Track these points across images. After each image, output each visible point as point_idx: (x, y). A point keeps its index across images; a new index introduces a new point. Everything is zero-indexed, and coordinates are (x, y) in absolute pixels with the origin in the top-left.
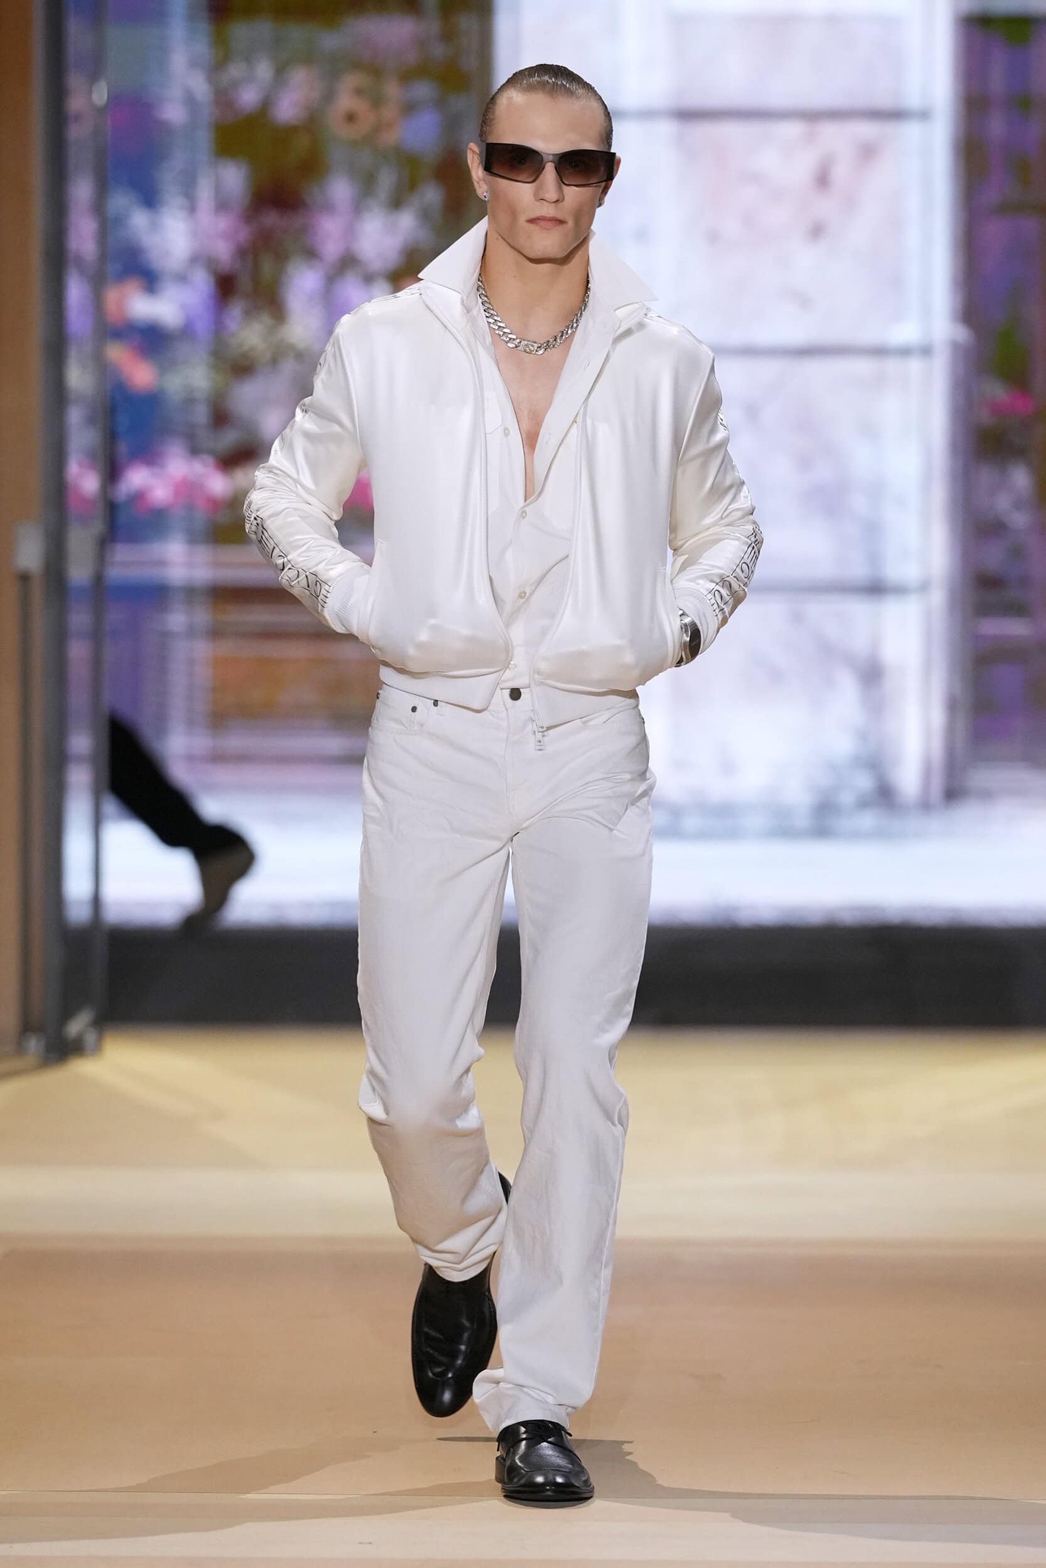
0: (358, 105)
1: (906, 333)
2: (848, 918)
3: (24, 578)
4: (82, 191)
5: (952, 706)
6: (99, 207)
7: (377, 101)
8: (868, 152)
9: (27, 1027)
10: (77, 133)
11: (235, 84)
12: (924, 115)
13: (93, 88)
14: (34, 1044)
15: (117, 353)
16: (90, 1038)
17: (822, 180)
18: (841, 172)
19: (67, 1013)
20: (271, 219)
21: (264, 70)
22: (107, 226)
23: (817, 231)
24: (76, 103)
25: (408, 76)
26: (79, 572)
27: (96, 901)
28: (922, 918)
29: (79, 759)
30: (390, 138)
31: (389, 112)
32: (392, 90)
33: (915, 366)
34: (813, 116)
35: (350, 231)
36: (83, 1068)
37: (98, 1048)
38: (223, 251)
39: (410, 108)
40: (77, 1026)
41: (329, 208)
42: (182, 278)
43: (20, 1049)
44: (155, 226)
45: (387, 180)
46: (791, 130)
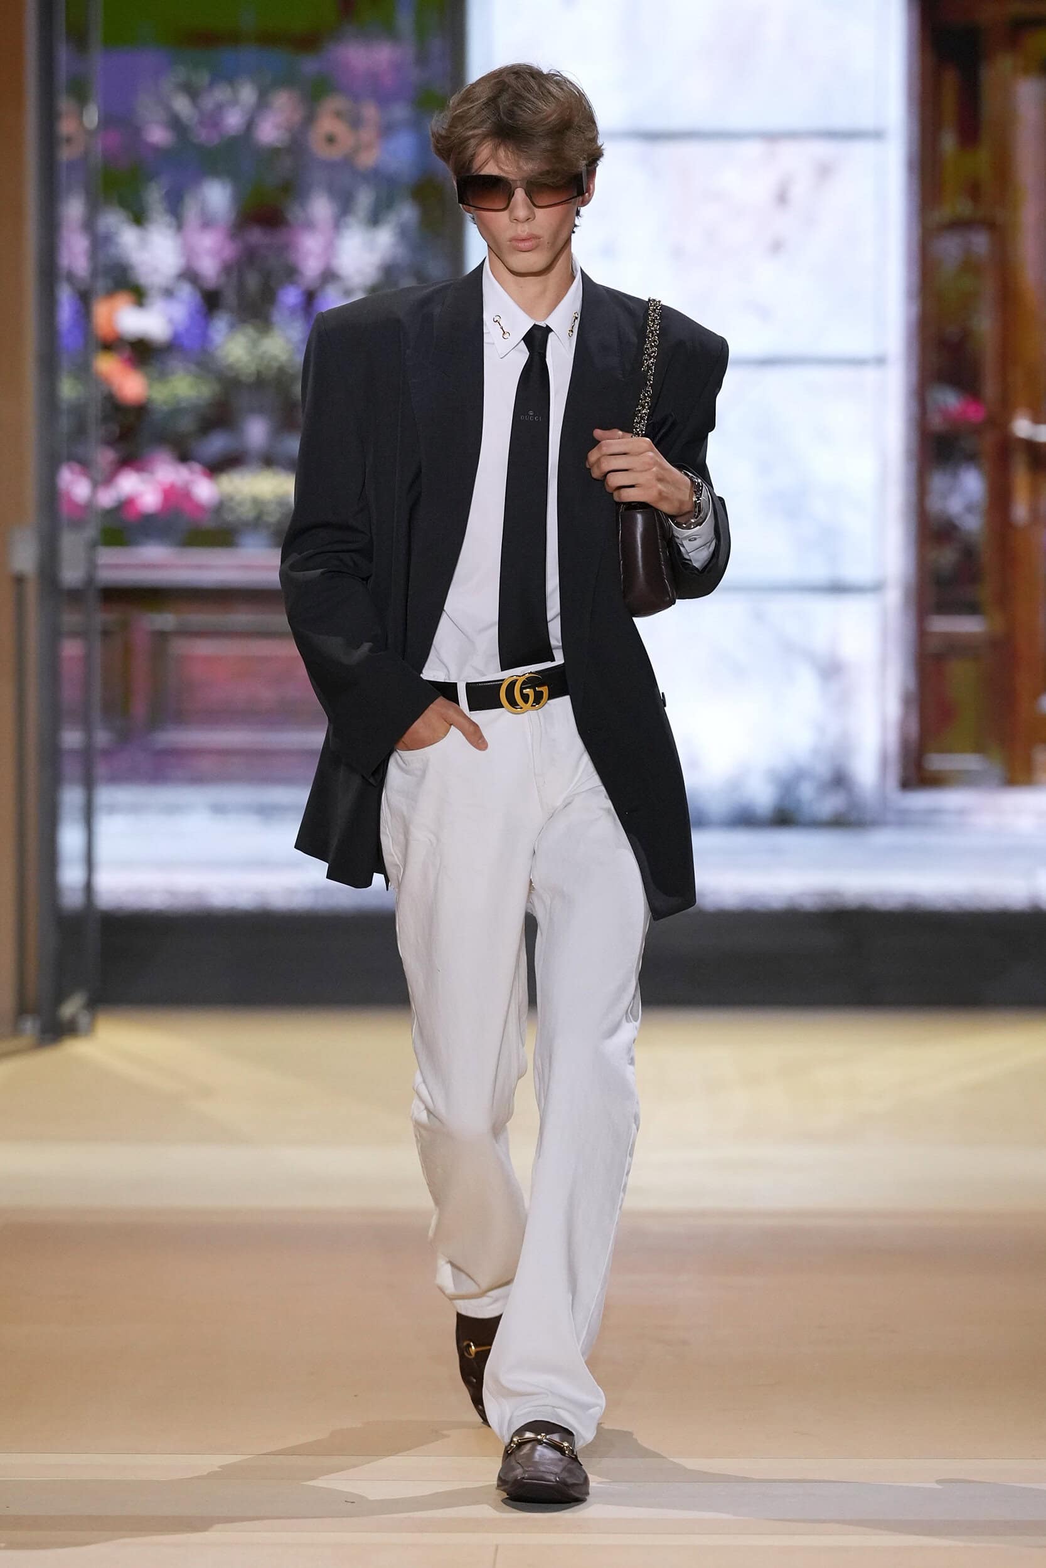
0: (338, 128)
1: (860, 343)
2: (809, 903)
3: (19, 580)
4: (73, 209)
5: (907, 701)
6: (89, 225)
7: (355, 123)
8: (824, 171)
9: (22, 1009)
10: (66, 154)
11: (220, 108)
12: (877, 135)
13: (84, 113)
14: (30, 1026)
15: (108, 365)
16: (83, 1020)
17: (782, 198)
18: (799, 192)
19: (60, 997)
20: (256, 236)
21: (247, 94)
22: (100, 242)
23: (777, 247)
24: (66, 127)
25: (383, 99)
26: (71, 574)
27: (89, 888)
28: (877, 903)
29: (73, 752)
30: (368, 159)
31: (367, 134)
32: (370, 111)
33: (870, 375)
34: (771, 137)
35: (330, 248)
36: (76, 1048)
37: (90, 1030)
38: (209, 268)
39: (387, 130)
40: (71, 1008)
41: (309, 225)
42: (168, 293)
43: (16, 1031)
44: (143, 243)
45: (365, 199)
46: (752, 150)
